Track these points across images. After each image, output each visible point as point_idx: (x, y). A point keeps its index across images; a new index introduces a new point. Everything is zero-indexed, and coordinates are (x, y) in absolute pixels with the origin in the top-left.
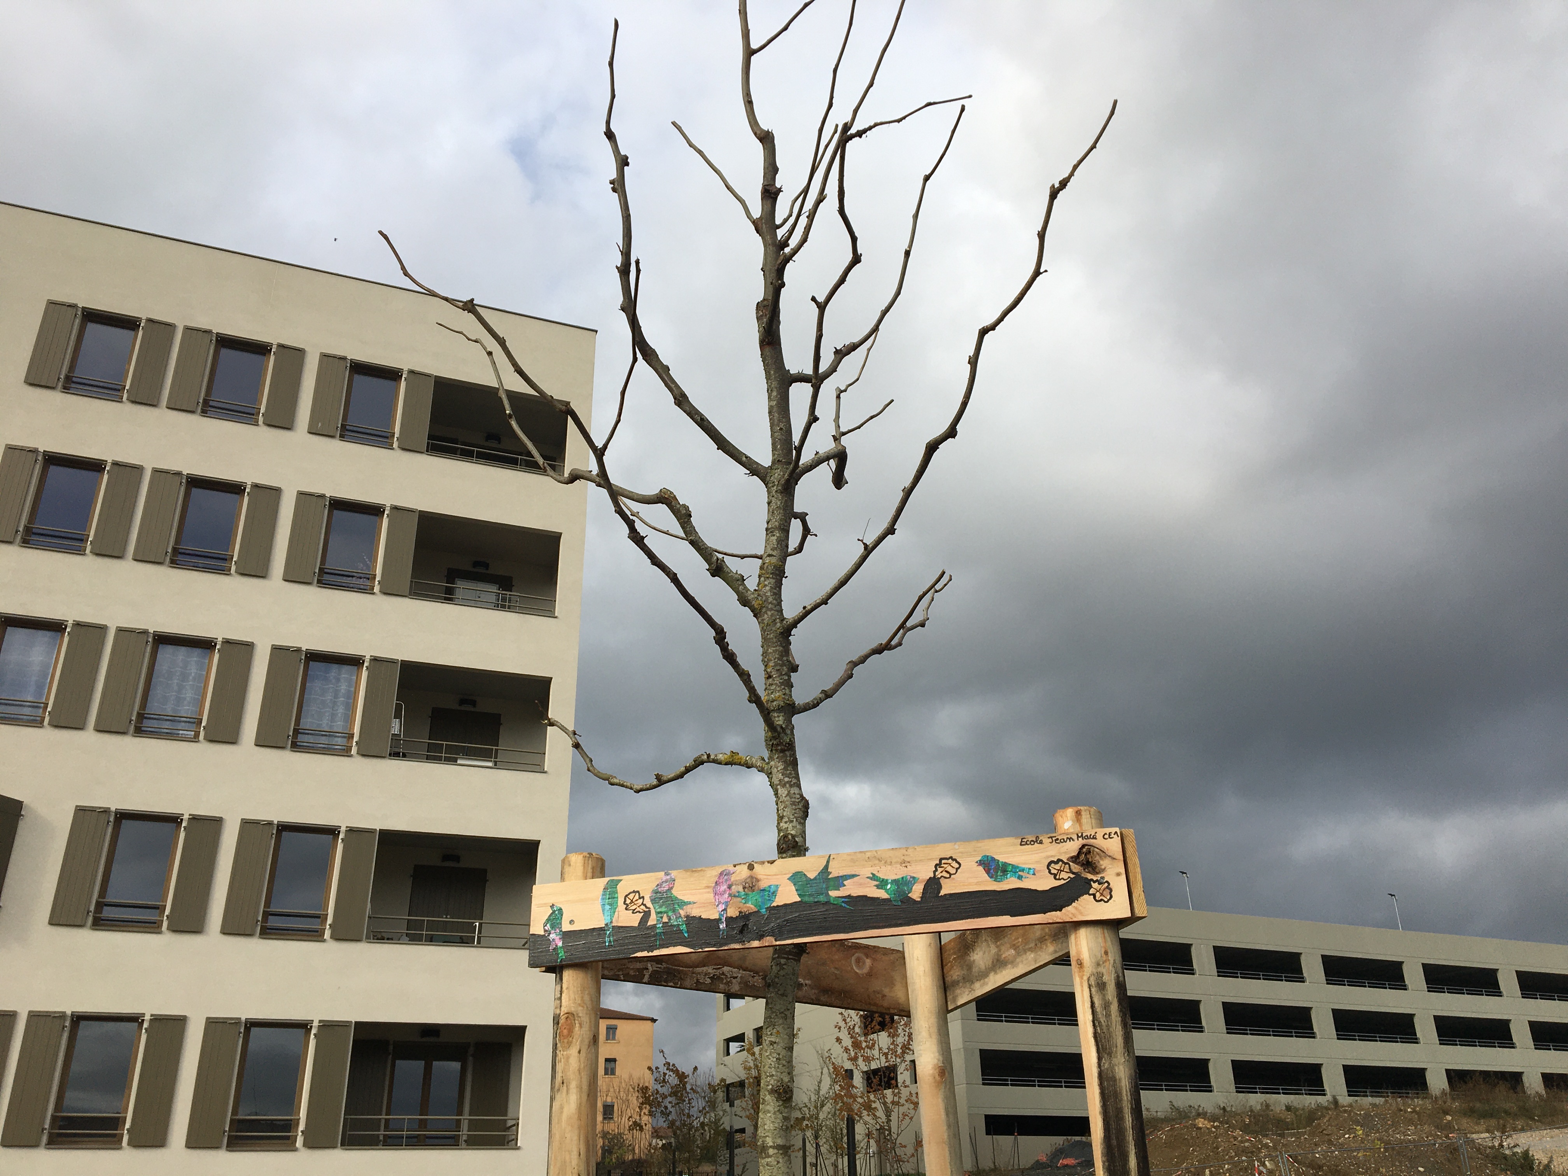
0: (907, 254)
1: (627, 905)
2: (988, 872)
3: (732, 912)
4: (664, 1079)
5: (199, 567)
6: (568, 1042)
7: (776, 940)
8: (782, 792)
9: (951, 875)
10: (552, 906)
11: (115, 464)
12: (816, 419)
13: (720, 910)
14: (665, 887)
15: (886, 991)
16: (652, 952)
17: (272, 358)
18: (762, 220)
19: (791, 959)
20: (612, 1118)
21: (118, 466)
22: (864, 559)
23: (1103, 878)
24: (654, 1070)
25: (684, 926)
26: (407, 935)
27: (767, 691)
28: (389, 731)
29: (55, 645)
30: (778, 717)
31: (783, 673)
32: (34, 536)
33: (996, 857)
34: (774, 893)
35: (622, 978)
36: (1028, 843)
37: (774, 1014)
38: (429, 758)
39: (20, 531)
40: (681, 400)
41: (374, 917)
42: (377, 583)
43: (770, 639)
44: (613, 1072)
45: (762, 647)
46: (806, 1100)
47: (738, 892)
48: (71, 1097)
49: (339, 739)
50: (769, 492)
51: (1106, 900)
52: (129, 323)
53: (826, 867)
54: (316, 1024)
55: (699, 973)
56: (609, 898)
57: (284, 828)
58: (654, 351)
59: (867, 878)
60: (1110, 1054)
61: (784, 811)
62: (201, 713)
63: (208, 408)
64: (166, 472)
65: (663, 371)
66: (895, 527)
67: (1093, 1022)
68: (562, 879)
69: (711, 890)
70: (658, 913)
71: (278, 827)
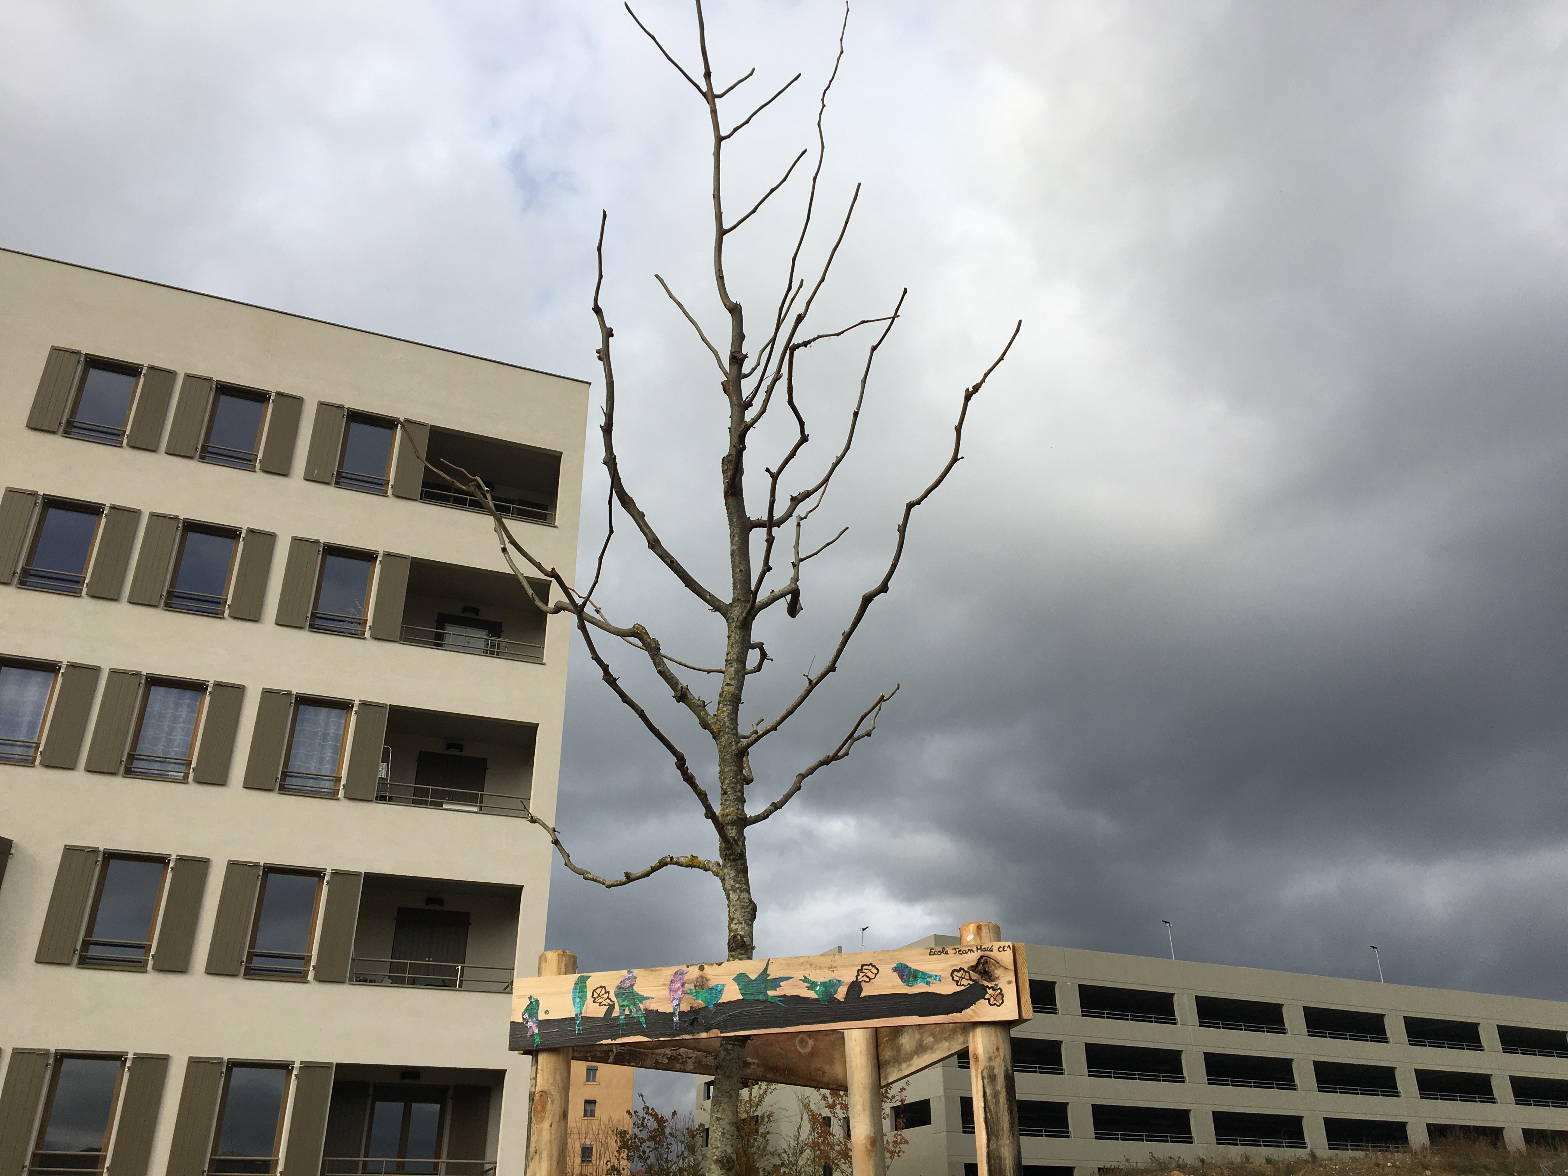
0: (856, 414)
1: (595, 999)
2: (901, 977)
3: (685, 1007)
4: (643, 1124)
5: (193, 611)
6: (541, 1117)
7: (721, 1033)
8: (734, 897)
9: (870, 979)
10: (530, 998)
11: (114, 508)
12: (770, 569)
13: (675, 1005)
14: (628, 984)
15: (826, 1068)
16: (615, 1040)
17: (271, 405)
18: (729, 382)
19: (736, 1045)
20: (591, 1161)
21: (116, 510)
22: (809, 692)
23: (996, 985)
24: (633, 1114)
25: (643, 1018)
26: (389, 977)
27: (723, 806)
28: (377, 774)
29: (49, 685)
30: (732, 829)
31: (737, 790)
32: (31, 577)
33: (909, 965)
34: (721, 992)
35: (590, 1059)
36: (936, 953)
37: (721, 1094)
38: (415, 803)
39: (17, 573)
40: (654, 544)
41: (357, 960)
42: (368, 628)
43: (726, 759)
44: (592, 1114)
45: (720, 766)
46: (785, 1146)
47: (690, 990)
48: (52, 1135)
49: (327, 782)
50: (729, 628)
51: (998, 1004)
52: (131, 370)
53: (766, 969)
54: (297, 1065)
55: (658, 1054)
56: (579, 992)
57: (271, 870)
58: (631, 500)
59: (800, 980)
60: (997, 1137)
61: (735, 913)
62: (191, 755)
63: (208, 454)
64: (164, 516)
65: (639, 517)
66: (836, 666)
67: (985, 1108)
68: (539, 974)
69: (667, 987)
70: (621, 1006)
71: (264, 869)
